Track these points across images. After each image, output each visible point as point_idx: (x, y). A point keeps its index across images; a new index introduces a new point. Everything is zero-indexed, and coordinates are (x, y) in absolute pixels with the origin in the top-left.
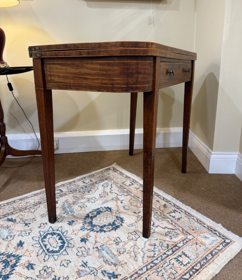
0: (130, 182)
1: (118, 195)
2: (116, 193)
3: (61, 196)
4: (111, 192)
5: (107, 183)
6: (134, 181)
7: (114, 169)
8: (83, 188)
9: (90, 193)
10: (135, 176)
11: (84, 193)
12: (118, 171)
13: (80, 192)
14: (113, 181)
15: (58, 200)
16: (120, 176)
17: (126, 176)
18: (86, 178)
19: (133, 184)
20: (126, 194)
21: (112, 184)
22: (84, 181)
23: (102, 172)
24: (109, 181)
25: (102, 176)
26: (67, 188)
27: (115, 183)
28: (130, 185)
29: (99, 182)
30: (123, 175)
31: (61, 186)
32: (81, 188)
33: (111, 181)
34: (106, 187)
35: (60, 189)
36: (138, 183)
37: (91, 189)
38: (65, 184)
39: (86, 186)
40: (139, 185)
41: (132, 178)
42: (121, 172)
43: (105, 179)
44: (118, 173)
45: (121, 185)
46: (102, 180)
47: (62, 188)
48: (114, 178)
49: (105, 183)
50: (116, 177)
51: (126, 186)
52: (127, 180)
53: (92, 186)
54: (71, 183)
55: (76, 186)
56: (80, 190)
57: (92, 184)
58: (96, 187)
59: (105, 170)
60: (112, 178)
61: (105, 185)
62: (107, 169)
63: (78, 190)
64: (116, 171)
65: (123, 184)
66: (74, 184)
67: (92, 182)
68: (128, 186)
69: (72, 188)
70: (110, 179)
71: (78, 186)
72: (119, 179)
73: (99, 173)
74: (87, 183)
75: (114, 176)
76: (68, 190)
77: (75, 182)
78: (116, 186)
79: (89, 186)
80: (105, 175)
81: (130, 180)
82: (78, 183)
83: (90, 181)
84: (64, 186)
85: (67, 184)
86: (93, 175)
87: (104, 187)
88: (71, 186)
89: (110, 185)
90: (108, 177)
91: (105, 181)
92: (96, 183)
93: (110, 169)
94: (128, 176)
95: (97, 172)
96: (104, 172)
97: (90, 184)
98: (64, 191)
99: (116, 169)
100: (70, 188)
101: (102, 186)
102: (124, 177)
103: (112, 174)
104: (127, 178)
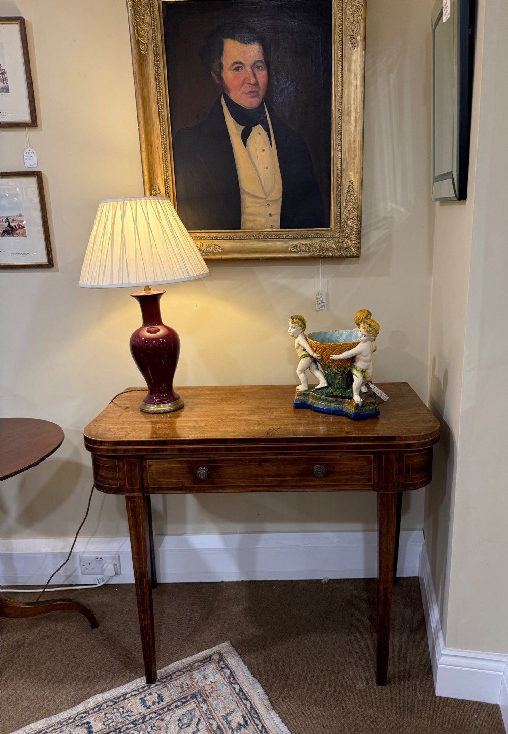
0: (243, 716)
5: (191, 712)
6: (253, 711)
7: (221, 659)
8: (137, 723)
10: (261, 691)
12: (227, 667)
14: (205, 707)
16: (225, 689)
17: (241, 690)
19: (246, 722)
21: (202, 720)
22: (145, 696)
23: (191, 668)
24: (199, 703)
25: (188, 685)
26: (104, 720)
27: (210, 715)
28: (240, 725)
29: (176, 706)
30: (234, 683)
31: (93, 709)
32: (133, 722)
33: (202, 707)
34: (187, 727)
35: (88, 723)
36: (259, 720)
37: (152, 729)
38: (104, 703)
39: (144, 717)
40: (260, 729)
41: (250, 699)
42: (232, 674)
43: (192, 697)
44: (227, 675)
45: (220, 724)
46: (184, 701)
47: (94, 718)
48: (212, 694)
49: (188, 709)
50: (217, 690)
51: (230, 728)
52: (237, 705)
53: (157, 720)
54: (115, 703)
55: (123, 713)
56: (128, 731)
57: (159, 713)
58: (164, 723)
59: (200, 661)
60: (207, 692)
61: (186, 721)
62: (206, 659)
63: (124, 731)
64: (223, 666)
65: (224, 722)
66: (122, 705)
67: (162, 703)
68: (233, 728)
69: (112, 722)
70: (201, 696)
71: (128, 713)
72: (223, 699)
73: (185, 670)
74: (149, 708)
75: (212, 688)
76: (104, 727)
77: (127, 697)
78: (208, 728)
79: (151, 718)
80: (195, 680)
81: (245, 705)
82: (130, 704)
83: (157, 700)
84: (100, 709)
85: (107, 706)
86: (169, 678)
87: (182, 726)
88: (113, 712)
89: (195, 721)
90: (199, 691)
91: (189, 702)
92: (169, 710)
93: (212, 658)
94: (246, 689)
95: (181, 667)
96: (197, 668)
97: (154, 711)
98: (95, 731)
99: (224, 661)
100: (110, 721)
101: (178, 720)
102: (234, 693)
103: (211, 678)
104: (240, 698)
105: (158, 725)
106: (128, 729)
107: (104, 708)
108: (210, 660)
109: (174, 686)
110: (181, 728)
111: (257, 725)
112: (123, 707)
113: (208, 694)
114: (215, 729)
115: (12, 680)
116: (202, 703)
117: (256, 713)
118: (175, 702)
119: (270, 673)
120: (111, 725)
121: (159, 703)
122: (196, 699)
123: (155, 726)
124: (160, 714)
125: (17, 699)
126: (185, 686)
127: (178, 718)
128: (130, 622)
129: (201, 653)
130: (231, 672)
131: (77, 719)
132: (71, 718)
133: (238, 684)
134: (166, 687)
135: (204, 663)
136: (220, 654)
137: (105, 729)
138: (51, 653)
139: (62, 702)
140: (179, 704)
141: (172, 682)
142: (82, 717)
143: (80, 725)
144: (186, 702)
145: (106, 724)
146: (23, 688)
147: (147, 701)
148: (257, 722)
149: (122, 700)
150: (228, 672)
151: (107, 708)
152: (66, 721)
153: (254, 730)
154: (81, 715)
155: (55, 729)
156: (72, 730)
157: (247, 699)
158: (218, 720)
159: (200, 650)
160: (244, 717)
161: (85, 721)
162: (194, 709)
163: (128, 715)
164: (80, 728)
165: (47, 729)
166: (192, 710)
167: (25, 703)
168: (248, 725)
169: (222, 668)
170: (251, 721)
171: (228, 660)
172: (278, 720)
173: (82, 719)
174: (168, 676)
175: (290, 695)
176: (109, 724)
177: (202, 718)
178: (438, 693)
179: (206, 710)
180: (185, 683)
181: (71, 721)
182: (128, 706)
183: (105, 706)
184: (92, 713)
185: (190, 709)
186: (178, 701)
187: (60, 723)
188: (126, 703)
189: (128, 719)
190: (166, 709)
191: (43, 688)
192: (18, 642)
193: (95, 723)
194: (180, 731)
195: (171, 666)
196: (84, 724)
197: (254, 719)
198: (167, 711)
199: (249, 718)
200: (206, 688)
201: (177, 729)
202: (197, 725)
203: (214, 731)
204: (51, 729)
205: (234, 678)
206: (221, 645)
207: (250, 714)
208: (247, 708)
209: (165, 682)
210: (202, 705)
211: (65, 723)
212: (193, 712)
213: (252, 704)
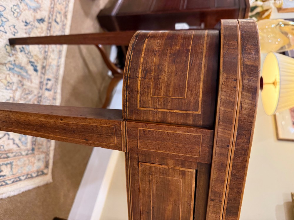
4: (7, 136)
5: (26, 143)
6: (3, 183)
7: (43, 174)
10: (12, 194)
12: (37, 176)
14: (24, 153)
16: (26, 170)
17: (20, 180)
21: (18, 149)
23: (47, 154)
24: (28, 151)
30: (26, 177)
34: (20, 138)
35: (51, 91)
41: (12, 184)
42: (32, 177)
43: (34, 148)
44: (33, 174)
45: (9, 159)
46: (34, 143)
47: (52, 94)
48: (28, 160)
49: (29, 143)
50: (29, 165)
51: (3, 164)
52: (14, 174)
60: (31, 158)
61: (24, 139)
62: (48, 164)
64: (39, 174)
65: (9, 162)
70: (31, 154)
72: (22, 166)
75: (32, 162)
78: (12, 151)
80: (41, 154)
81: (10, 180)
84: (54, 99)
89: (20, 145)
90: (34, 154)
91: (31, 146)
93: (46, 169)
94: (19, 183)
96: (46, 158)
98: (46, 91)
99: (41, 175)
102: (21, 175)
103: (36, 164)
104: (17, 178)
108: (46, 167)
114: (8, 154)
122: (31, 150)
126: (41, 147)
131: (55, 87)
133: (25, 179)
135: (46, 163)
136: (46, 174)
137: (44, 96)
142: (55, 89)
145: (46, 98)
156: (52, 82)
157: (13, 182)
158: (12, 158)
160: (4, 176)
162: (26, 147)
164: (51, 86)
171: (40, 178)
193: (49, 93)
200: (33, 158)
205: (29, 178)
208: (8, 180)
210: (26, 152)
213: (8, 184)
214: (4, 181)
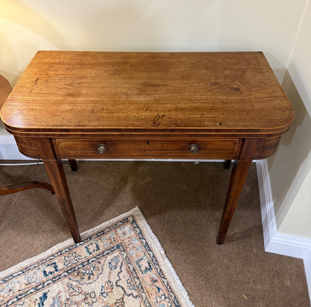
1: (125, 292)
2: (123, 288)
3: (54, 282)
4: (118, 284)
7: (134, 221)
8: (84, 264)
9: (90, 281)
10: (159, 244)
11: (83, 278)
12: (138, 227)
13: (78, 273)
14: (125, 255)
15: (49, 291)
16: (137, 243)
17: (147, 243)
18: (93, 237)
19: (150, 266)
20: (135, 293)
21: (124, 264)
22: (88, 245)
23: (115, 226)
24: (121, 252)
25: (114, 239)
26: (64, 262)
27: (128, 260)
28: (146, 268)
29: (108, 253)
30: (142, 239)
31: (57, 253)
32: (82, 263)
33: (123, 255)
34: (114, 268)
35: (55, 263)
36: (158, 265)
37: (94, 269)
38: (64, 249)
39: (88, 261)
40: (159, 272)
41: (152, 251)
42: (141, 232)
43: (117, 247)
44: (137, 233)
45: (135, 267)
46: (112, 249)
47: (58, 259)
48: (129, 246)
49: (114, 256)
50: (132, 243)
51: (141, 271)
52: (145, 254)
53: (96, 263)
54: (70, 250)
55: (76, 257)
56: (79, 270)
57: (97, 257)
58: (100, 265)
59: (121, 222)
60: (126, 244)
61: (113, 264)
62: (124, 220)
63: (77, 270)
64: (135, 226)
65: (137, 266)
66: (74, 251)
67: (98, 251)
68: (143, 271)
69: (70, 263)
70: (122, 247)
71: (78, 257)
72: (136, 249)
73: (112, 228)
74: (91, 254)
75: (129, 241)
76: (64, 266)
77: (77, 246)
78: (127, 269)
79: (93, 261)
80: (119, 235)
81: (150, 254)
82: (79, 250)
83: (96, 249)
84: (61, 254)
85: (66, 252)
86: (102, 233)
87: (112, 267)
88: (69, 256)
89: (119, 264)
90: (121, 243)
91: (115, 251)
92: (103, 256)
93: (128, 219)
94: (149, 243)
95: (109, 225)
96: (119, 227)
97: (94, 256)
98: (59, 269)
99: (135, 223)
100: (68, 262)
101: (109, 263)
102: (142, 246)
103: (128, 235)
104: (146, 249)
105: (97, 266)
106: (79, 268)
107: (64, 253)
108: (127, 221)
109: (106, 239)
110: (111, 269)
111: (157, 269)
112: (75, 253)
113: (127, 246)
114: (132, 271)
115: (6, 230)
116: (123, 251)
117: (156, 261)
118: (107, 250)
119: (164, 231)
120: (69, 265)
121: (97, 250)
122: (120, 249)
123: (95, 267)
124: (98, 259)
125: (10, 244)
126: (112, 239)
127: (109, 262)
128: (76, 190)
129: (121, 215)
130: (140, 231)
131: (48, 260)
132: (44, 259)
133: (145, 239)
134: (101, 239)
135: (124, 223)
136: (133, 216)
137: (65, 268)
138: (29, 211)
139: (37, 246)
140: (109, 252)
141: (105, 236)
142: (51, 259)
143: (50, 264)
144: (113, 250)
145: (66, 264)
146: (14, 237)
147: (89, 249)
148: (157, 267)
149: (75, 248)
150: (138, 230)
151: (66, 253)
152: (41, 261)
153: (155, 272)
154: (50, 258)
155: (35, 267)
156: (45, 268)
157: (150, 250)
158: (133, 264)
159: (120, 213)
160: (149, 263)
161: (53, 262)
162: (118, 256)
163: (79, 259)
164: (50, 266)
165: (30, 266)
166: (117, 256)
167: (16, 247)
168: (152, 269)
169: (135, 227)
170: (153, 266)
171: (138, 221)
172: (169, 265)
173: (51, 261)
174: (102, 231)
175: (176, 248)
176: (67, 265)
177: (123, 263)
178: (267, 250)
179: (126, 257)
180: (112, 237)
181: (44, 261)
182: (78, 252)
183: (64, 251)
184: (57, 256)
185: (116, 256)
186: (109, 250)
187: (38, 263)
188: (77, 250)
189: (78, 262)
190: (101, 255)
191: (26, 237)
192: (7, 203)
193: (58, 264)
194: (111, 271)
195: (103, 224)
196: (52, 264)
197: (155, 265)
198: (102, 257)
199: (152, 264)
200: (125, 241)
201: (109, 269)
202: (121, 267)
203: (132, 273)
204: (32, 267)
205: (142, 235)
206: (133, 210)
207: (153, 261)
208: (150, 257)
209: (100, 236)
210: (123, 253)
211: (41, 263)
212: (118, 258)
213: (153, 254)
214: (153, 260)
